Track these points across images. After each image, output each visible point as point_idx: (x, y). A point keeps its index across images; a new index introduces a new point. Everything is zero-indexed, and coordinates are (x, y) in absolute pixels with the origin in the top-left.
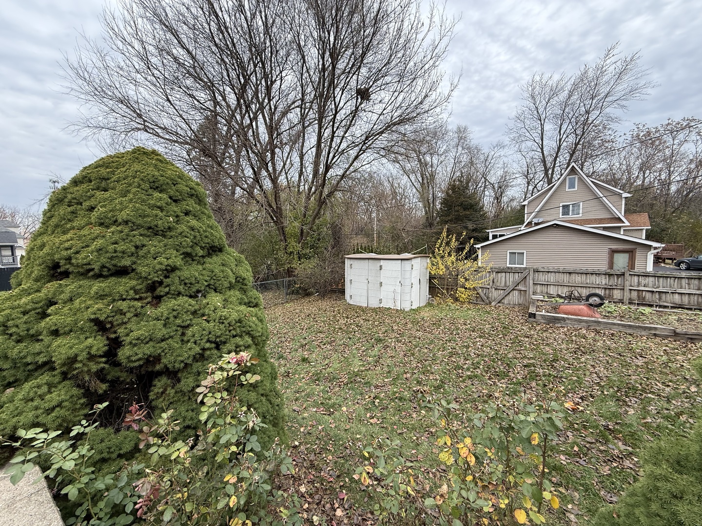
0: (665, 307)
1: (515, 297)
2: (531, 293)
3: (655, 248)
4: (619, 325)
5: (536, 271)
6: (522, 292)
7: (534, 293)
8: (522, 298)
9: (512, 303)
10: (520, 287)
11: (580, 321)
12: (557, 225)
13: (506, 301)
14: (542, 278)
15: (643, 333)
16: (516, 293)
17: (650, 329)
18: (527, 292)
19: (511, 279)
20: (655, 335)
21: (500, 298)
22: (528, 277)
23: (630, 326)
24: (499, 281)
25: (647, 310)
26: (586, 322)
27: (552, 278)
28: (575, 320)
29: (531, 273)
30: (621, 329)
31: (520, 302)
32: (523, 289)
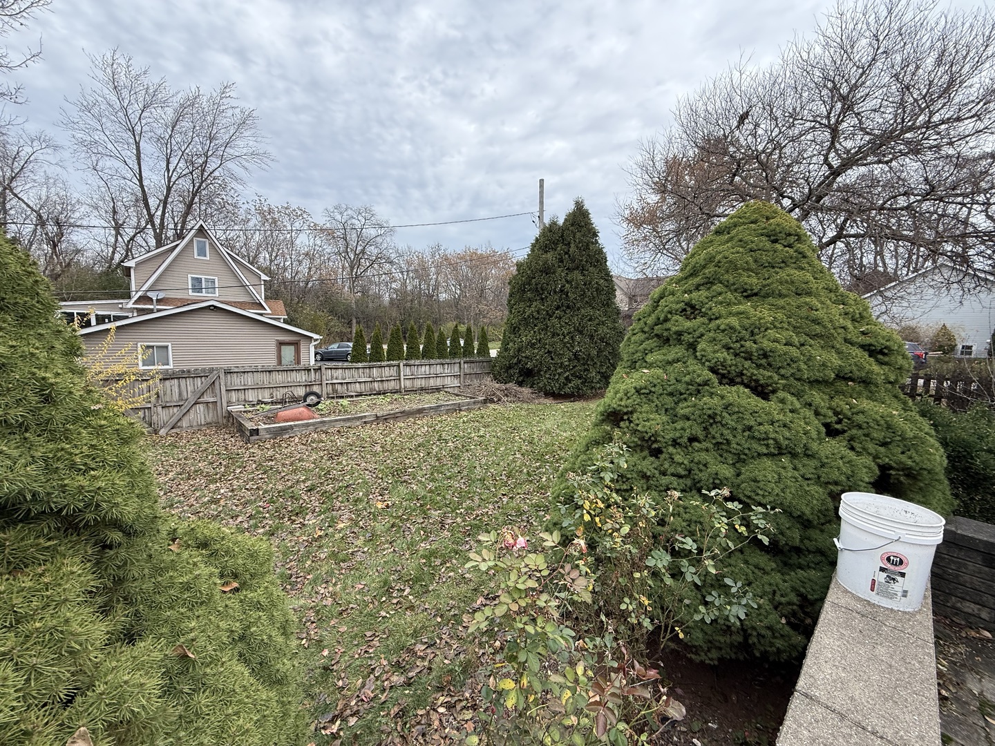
0: (352, 396)
1: (200, 415)
2: (225, 404)
3: (316, 340)
4: (340, 420)
5: (228, 372)
6: (210, 405)
7: (229, 403)
8: (211, 415)
9: (195, 424)
10: (207, 398)
11: (308, 425)
12: (215, 307)
13: (185, 423)
14: (237, 381)
15: (358, 423)
16: (201, 408)
18: (219, 404)
19: (190, 388)
20: (365, 422)
21: (174, 419)
22: (217, 384)
23: (348, 419)
24: (168, 392)
25: (345, 402)
26: (313, 424)
27: (249, 380)
28: (303, 425)
29: (222, 376)
30: (342, 424)
31: (209, 420)
32: (212, 400)
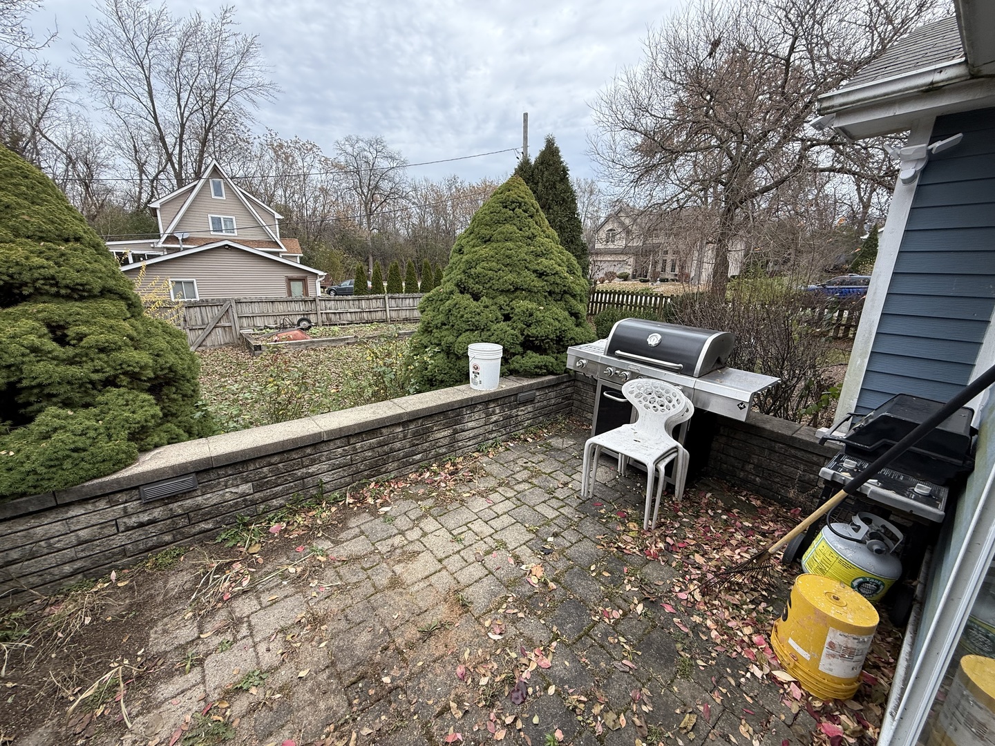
1: (219, 336)
2: (238, 328)
3: (321, 276)
5: (238, 302)
6: (227, 329)
7: (241, 327)
8: (228, 337)
9: (216, 344)
10: (224, 323)
12: (229, 246)
13: (208, 342)
14: (247, 310)
16: (219, 331)
17: (345, 339)
18: (233, 328)
19: (210, 314)
21: (200, 339)
22: (230, 310)
24: (193, 317)
27: (256, 309)
29: (234, 305)
31: (227, 341)
32: (227, 324)
